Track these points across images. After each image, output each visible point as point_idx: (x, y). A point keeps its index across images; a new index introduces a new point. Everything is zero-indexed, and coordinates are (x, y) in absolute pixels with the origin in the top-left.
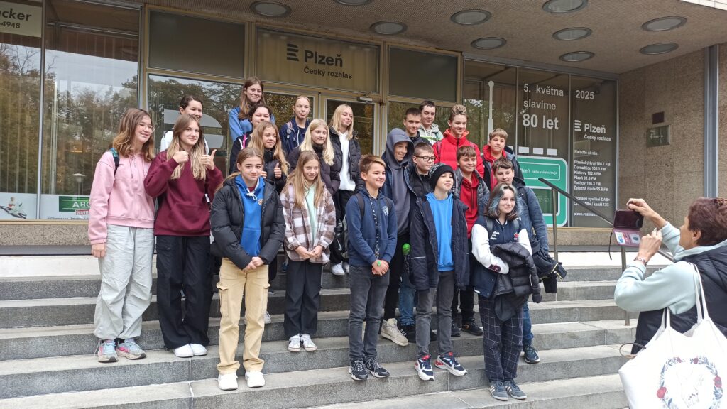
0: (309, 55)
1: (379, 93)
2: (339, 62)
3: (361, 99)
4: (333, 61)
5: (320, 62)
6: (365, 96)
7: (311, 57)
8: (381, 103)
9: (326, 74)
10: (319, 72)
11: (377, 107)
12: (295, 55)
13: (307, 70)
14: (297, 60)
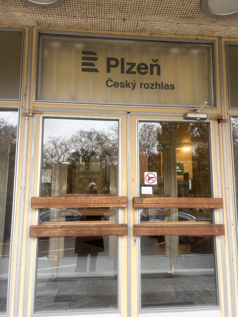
0: (113, 63)
1: (215, 105)
2: (155, 69)
3: (190, 115)
4: (146, 68)
5: (129, 72)
6: (195, 111)
7: (116, 66)
8: (220, 120)
9: (138, 86)
10: (128, 85)
11: (214, 126)
12: (93, 65)
13: (110, 83)
14: (96, 71)
